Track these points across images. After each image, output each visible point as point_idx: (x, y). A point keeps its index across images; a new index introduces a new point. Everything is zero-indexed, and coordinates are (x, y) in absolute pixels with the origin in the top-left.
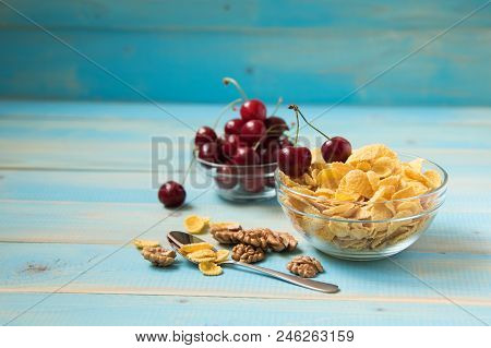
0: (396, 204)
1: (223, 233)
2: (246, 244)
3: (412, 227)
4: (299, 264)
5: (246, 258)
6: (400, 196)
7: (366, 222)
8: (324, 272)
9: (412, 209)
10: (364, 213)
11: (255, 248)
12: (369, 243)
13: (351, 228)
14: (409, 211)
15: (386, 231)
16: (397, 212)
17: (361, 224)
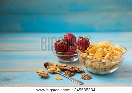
0: (113, 58)
1: (62, 68)
2: (69, 70)
3: (117, 64)
4: (85, 76)
5: (69, 75)
6: (114, 56)
7: (104, 63)
8: (92, 78)
10: (104, 61)
11: (71, 71)
12: (105, 69)
13: (100, 65)
14: (117, 60)
15: (110, 66)
16: (113, 60)
17: (103, 64)
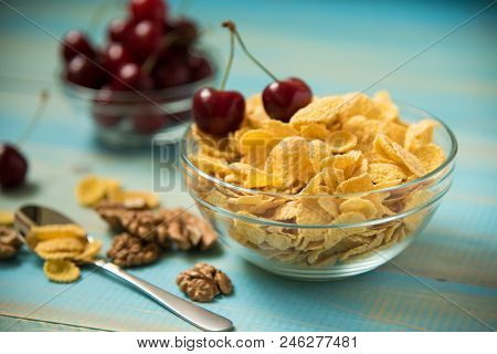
0: (338, 201)
1: (109, 213)
4: (192, 278)
5: (124, 258)
6: (350, 190)
8: (230, 294)
9: (366, 212)
10: (287, 212)
13: (268, 233)
14: (359, 214)
15: (322, 241)
16: (339, 212)
17: (280, 229)
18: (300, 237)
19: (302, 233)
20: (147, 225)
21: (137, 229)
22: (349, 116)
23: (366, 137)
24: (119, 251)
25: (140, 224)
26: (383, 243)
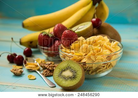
2: (48, 69)
5: (46, 74)
6: (98, 55)
9: (102, 60)
10: (84, 61)
11: (50, 71)
15: (92, 67)
16: (96, 60)
17: (82, 64)
18: (87, 66)
19: (87, 65)
20: (51, 67)
21: (49, 68)
22: (98, 41)
23: (102, 45)
24: (45, 73)
25: (50, 67)
26: (106, 68)
